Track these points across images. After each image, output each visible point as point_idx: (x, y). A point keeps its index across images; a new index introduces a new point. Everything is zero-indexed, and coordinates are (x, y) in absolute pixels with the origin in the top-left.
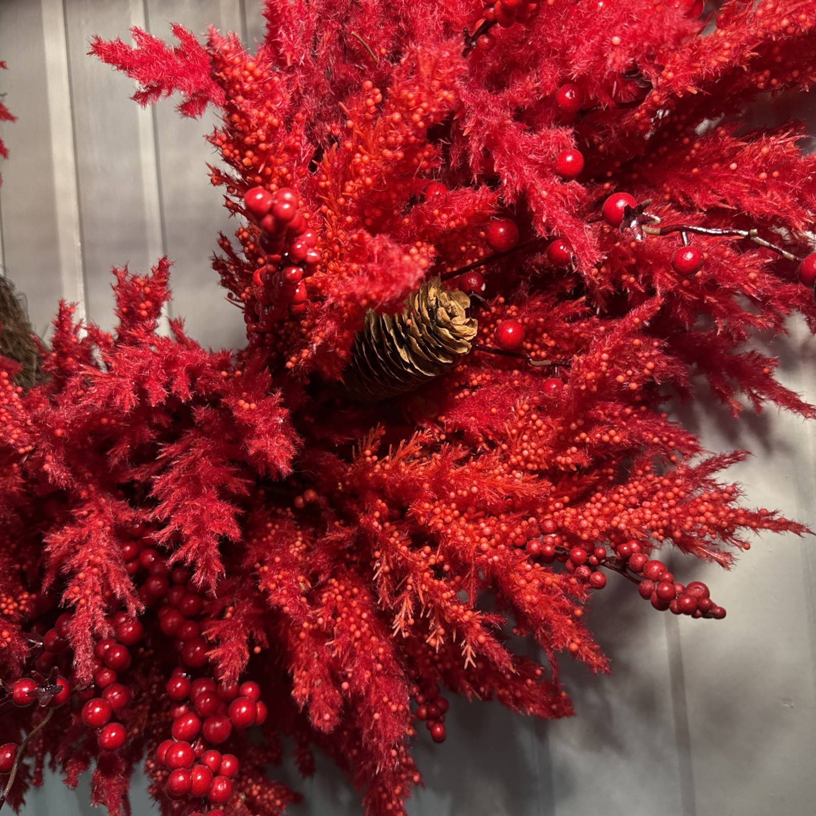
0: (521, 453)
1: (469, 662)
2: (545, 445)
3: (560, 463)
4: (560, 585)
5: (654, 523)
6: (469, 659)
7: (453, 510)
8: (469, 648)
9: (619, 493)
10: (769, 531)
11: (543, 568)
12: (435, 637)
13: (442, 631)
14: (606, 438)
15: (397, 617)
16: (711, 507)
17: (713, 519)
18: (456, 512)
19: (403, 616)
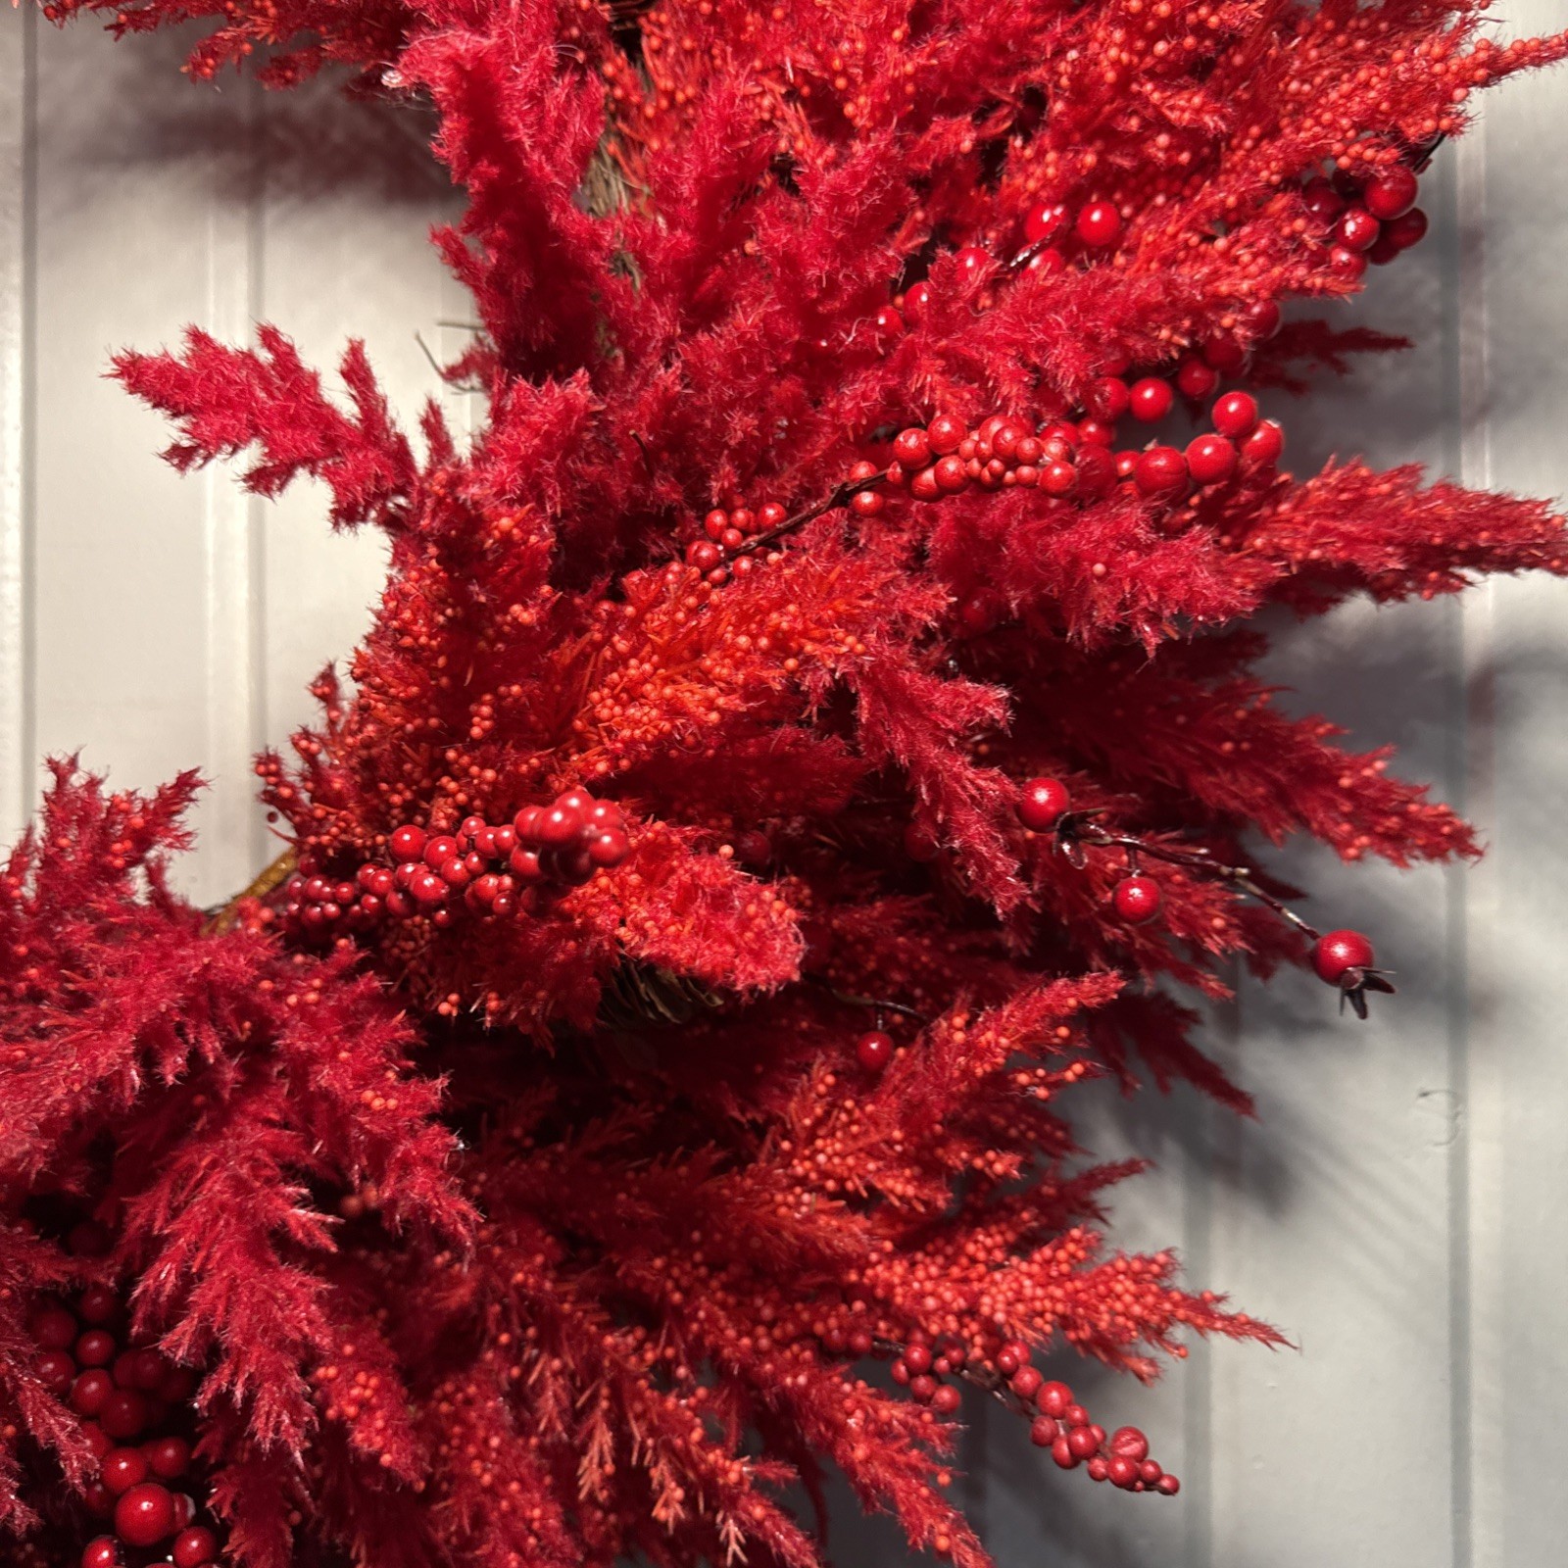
0: (812, 1158)
1: (735, 1555)
2: (861, 1150)
3: (892, 1191)
4: (903, 1424)
5: (1038, 1305)
6: (734, 1547)
7: (696, 1266)
8: (733, 1528)
9: (976, 1242)
10: (1222, 1334)
11: (872, 1390)
12: (666, 1505)
13: (679, 1493)
14: (979, 1163)
15: (585, 1462)
16: (1132, 1287)
17: (1137, 1309)
18: (703, 1271)
19: (596, 1460)
